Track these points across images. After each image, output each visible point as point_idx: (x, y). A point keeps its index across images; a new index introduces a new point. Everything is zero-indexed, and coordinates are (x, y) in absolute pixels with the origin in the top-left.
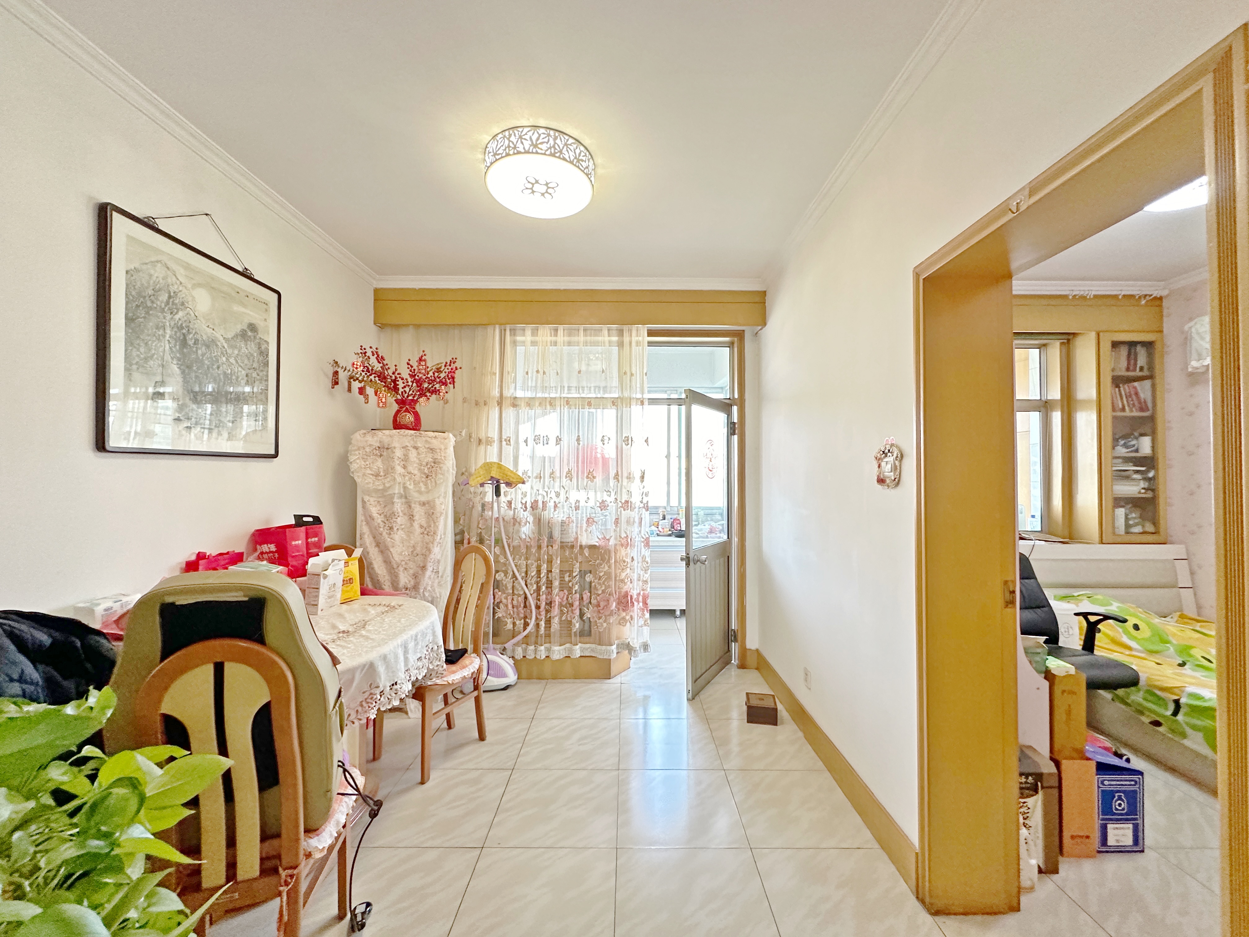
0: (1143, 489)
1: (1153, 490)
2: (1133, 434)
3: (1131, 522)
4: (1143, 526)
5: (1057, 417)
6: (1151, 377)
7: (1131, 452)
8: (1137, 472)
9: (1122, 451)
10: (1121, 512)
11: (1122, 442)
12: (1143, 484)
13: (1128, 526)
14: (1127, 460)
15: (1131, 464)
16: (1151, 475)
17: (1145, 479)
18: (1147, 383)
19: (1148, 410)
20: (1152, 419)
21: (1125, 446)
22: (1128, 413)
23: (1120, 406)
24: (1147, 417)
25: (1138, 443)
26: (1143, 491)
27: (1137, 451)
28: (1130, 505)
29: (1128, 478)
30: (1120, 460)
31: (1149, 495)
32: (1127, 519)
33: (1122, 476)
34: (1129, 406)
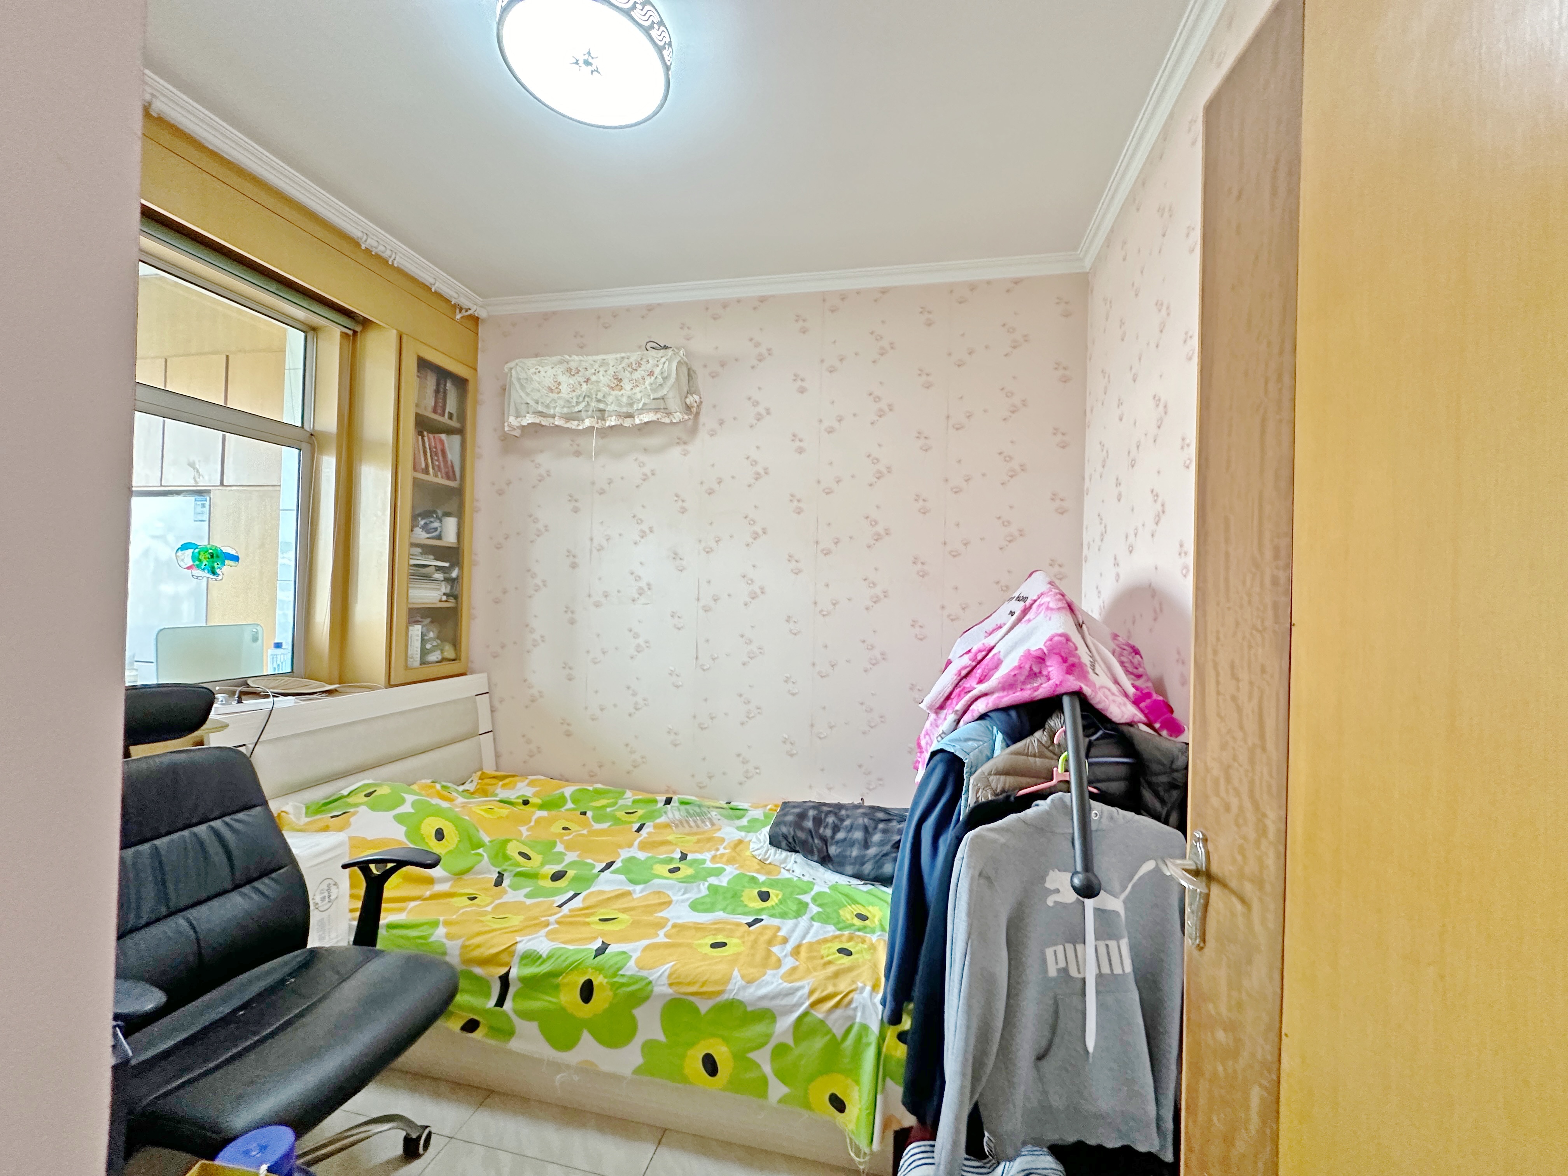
0: (444, 594)
1: (456, 597)
2: (435, 512)
3: (428, 646)
4: (442, 651)
5: (328, 466)
6: (461, 432)
7: (433, 538)
8: (438, 569)
9: (421, 536)
10: (416, 631)
11: (422, 523)
12: (445, 588)
13: (424, 652)
14: (428, 550)
15: (432, 557)
16: (454, 574)
17: (446, 580)
18: (456, 439)
19: (455, 479)
20: (458, 493)
21: (425, 528)
22: (431, 478)
23: (423, 465)
24: (452, 489)
25: (441, 527)
26: (444, 598)
27: (439, 537)
28: (429, 620)
29: (427, 577)
30: (419, 550)
31: (451, 604)
32: (423, 641)
33: (420, 574)
34: (433, 468)
